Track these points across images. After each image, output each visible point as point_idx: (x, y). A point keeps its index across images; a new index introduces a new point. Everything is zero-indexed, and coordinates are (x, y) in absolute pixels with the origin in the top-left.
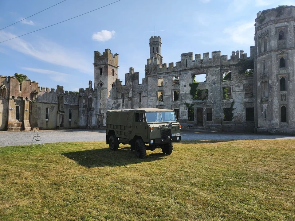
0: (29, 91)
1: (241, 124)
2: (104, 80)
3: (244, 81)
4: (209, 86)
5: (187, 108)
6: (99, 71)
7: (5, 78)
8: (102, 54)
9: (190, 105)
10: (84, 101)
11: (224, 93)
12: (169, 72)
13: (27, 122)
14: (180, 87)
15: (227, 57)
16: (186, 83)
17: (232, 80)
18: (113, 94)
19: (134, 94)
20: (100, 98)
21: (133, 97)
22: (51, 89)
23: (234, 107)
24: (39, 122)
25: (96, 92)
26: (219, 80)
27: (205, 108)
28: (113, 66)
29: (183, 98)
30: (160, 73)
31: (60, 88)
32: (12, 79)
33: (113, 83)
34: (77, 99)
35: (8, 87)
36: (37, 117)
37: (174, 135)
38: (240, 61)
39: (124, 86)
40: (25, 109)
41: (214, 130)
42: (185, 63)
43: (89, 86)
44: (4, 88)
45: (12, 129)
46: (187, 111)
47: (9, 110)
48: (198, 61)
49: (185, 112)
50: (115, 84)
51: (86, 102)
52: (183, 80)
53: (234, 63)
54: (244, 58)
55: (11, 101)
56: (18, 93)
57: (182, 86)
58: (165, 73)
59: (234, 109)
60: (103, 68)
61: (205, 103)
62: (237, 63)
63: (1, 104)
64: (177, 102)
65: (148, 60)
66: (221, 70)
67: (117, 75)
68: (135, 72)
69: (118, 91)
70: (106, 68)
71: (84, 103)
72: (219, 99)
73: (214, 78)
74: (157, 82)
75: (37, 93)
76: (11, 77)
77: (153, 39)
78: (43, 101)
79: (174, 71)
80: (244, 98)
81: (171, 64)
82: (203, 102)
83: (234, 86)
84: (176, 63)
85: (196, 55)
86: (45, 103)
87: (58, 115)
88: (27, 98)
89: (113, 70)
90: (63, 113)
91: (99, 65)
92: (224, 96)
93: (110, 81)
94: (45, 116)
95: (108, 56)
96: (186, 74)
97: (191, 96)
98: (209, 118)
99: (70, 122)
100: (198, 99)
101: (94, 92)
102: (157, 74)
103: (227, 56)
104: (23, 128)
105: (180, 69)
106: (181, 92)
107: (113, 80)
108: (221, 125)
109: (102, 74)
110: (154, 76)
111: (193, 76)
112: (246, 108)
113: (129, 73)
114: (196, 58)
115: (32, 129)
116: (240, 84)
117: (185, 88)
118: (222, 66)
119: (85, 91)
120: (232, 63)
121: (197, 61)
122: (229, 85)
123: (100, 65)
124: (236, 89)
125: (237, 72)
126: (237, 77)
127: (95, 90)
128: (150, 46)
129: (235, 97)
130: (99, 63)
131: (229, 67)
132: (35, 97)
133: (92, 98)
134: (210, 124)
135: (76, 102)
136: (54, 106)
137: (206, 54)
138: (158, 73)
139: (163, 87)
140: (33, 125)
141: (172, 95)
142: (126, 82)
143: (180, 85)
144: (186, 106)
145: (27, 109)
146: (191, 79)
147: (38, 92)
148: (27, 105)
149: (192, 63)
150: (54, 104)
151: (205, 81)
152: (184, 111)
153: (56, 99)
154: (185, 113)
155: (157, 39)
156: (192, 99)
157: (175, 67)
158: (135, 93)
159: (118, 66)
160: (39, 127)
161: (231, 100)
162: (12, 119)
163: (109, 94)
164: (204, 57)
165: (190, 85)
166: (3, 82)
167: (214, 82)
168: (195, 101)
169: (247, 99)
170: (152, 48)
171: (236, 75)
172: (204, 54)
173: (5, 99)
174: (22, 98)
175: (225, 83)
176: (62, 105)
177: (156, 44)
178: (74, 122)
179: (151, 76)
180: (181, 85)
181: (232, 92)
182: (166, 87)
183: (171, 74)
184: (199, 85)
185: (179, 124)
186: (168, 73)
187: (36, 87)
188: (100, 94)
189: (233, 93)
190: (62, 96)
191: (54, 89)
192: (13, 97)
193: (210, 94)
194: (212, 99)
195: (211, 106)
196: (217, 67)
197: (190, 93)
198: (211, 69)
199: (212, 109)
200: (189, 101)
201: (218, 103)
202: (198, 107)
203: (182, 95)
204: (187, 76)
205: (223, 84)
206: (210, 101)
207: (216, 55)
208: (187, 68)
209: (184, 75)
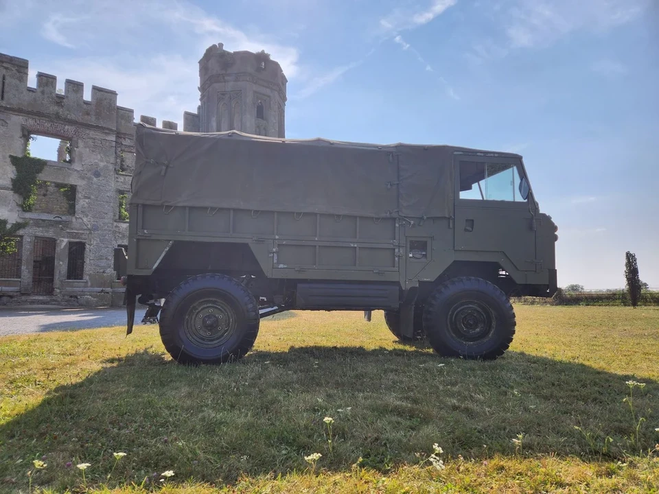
4: (82, 178)
9: (9, 226)
11: (121, 205)
15: (133, 116)
26: (111, 167)
27: (66, 240)
41: (88, 303)
48: (46, 96)
61: (66, 224)
66: (116, 142)
72: (108, 218)
73: (96, 159)
82: (60, 222)
85: (39, 75)
92: (120, 212)
97: (16, 196)
98: (75, 271)
100: (40, 211)
103: (131, 111)
108: (109, 290)
111: (26, 135)
114: (40, 83)
118: (119, 135)
121: (43, 92)
134: (76, 286)
137: (75, 86)
146: (19, 143)
149: (25, 92)
151: (67, 162)
156: (21, 206)
164: (67, 91)
165: (15, 160)
167: (96, 171)
168: (28, 215)
172: (68, 82)
175: (125, 179)
184: (46, 169)
193: (81, 203)
194: (87, 216)
195: (83, 236)
196: (107, 131)
197: (11, 187)
198: (88, 132)
199: (87, 246)
200: (7, 212)
201: (105, 230)
202: (40, 234)
204: (3, 130)
205: (118, 181)
206: (80, 220)
207: (105, 99)
208: (3, 104)
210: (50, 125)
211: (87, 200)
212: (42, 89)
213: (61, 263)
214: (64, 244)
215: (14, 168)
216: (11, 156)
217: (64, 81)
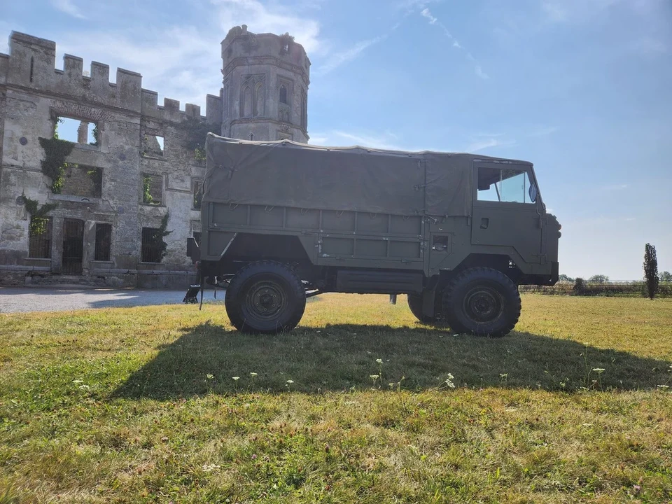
1: (181, 269)
3: (193, 169)
4: (108, 161)
5: (25, 215)
9: (39, 208)
11: (145, 189)
15: (156, 99)
16: (26, 133)
17: (166, 161)
23: (169, 228)
26: (136, 150)
27: (93, 222)
29: (13, 179)
38: (186, 119)
41: (114, 284)
42: (28, 68)
46: (25, 224)
48: (72, 78)
49: (18, 227)
52: (14, 119)
53: (173, 120)
54: (194, 115)
57: (11, 139)
59: (168, 233)
61: (94, 206)
62: (178, 121)
66: (141, 125)
72: (133, 201)
73: (122, 142)
80: (192, 209)
82: (85, 205)
83: (170, 176)
85: (66, 57)
92: (144, 195)
96: (28, 104)
97: (46, 177)
98: (103, 252)
100: (69, 193)
103: (155, 94)
106: (7, 160)
108: (135, 271)
111: (55, 118)
112: (194, 233)
114: (67, 65)
116: (183, 174)
117: (20, 147)
118: (143, 118)
120: (167, 117)
121: (70, 75)
122: (159, 172)
124: (175, 185)
125: (178, 143)
126: (177, 156)
129: (172, 204)
131: (161, 125)
137: (101, 69)
144: (23, 206)
146: (48, 124)
149: (53, 75)
152: (15, 223)
154: (18, 230)
156: (51, 188)
161: (162, 211)
164: (93, 73)
165: (43, 143)
167: (122, 154)
168: (57, 197)
169: (198, 212)
171: (176, 151)
172: (95, 64)
175: (149, 162)
180: (7, 135)
181: (166, 190)
184: (73, 151)
189: (168, 192)
193: (108, 185)
194: (113, 199)
195: (110, 219)
196: (132, 114)
197: (40, 169)
198: (113, 115)
199: (114, 228)
200: (37, 194)
201: (131, 213)
202: (69, 216)
203: (9, 170)
204: (32, 112)
205: (143, 165)
206: (107, 203)
207: (130, 82)
208: (32, 86)
209: (21, 103)
210: (77, 107)
211: (113, 183)
212: (68, 71)
213: (89, 244)
214: (92, 226)
215: (43, 150)
216: (40, 139)
217: (91, 63)
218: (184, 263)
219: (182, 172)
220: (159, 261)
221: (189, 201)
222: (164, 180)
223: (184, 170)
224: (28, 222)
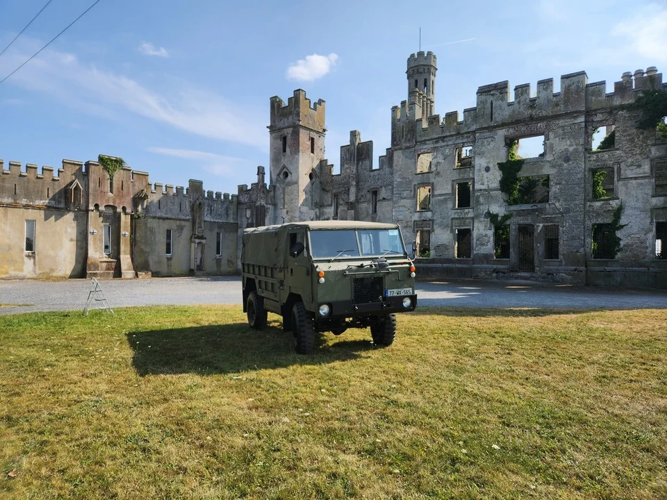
0: (128, 193)
1: (641, 265)
2: (291, 163)
3: (654, 149)
4: (554, 167)
5: (491, 227)
6: (280, 143)
7: (79, 165)
8: (285, 103)
9: (499, 219)
10: (248, 213)
11: (595, 184)
12: (446, 137)
13: (126, 259)
14: (473, 174)
15: (605, 88)
16: (489, 162)
17: (618, 149)
18: (312, 196)
19: (360, 194)
20: (284, 206)
21: (357, 201)
22: (176, 188)
23: (623, 221)
24: (152, 260)
25: (274, 193)
26: (581, 149)
27: (541, 225)
28: (312, 130)
29: (481, 200)
30: (423, 139)
31: (196, 186)
32: (93, 167)
33: (313, 170)
34: (233, 208)
35: (85, 185)
36: (148, 249)
37: (392, 293)
38: (641, 95)
39: (339, 175)
40: (123, 232)
41: (563, 281)
42: (488, 111)
43: (259, 179)
44: (77, 188)
45: (95, 275)
46: (491, 233)
47: (89, 234)
48: (521, 104)
49: (486, 236)
50: (318, 171)
51: (252, 215)
52: (482, 154)
53: (626, 102)
54: (653, 86)
55: (93, 215)
56: (106, 198)
57: (479, 170)
58: (437, 140)
59: (622, 227)
60: (289, 135)
61: (541, 211)
62: (632, 101)
63: (73, 221)
64: (466, 211)
65: (394, 109)
66: (586, 122)
67: (322, 150)
68: (362, 141)
69: (323, 189)
70: (296, 134)
71: (248, 219)
72: (579, 200)
73: (564, 145)
74: (416, 163)
75: (146, 197)
76: (91, 164)
77: (416, 60)
78: (159, 215)
79: (458, 134)
80: (653, 196)
81: (452, 116)
82: (536, 210)
83: (622, 165)
84: (465, 111)
85: (516, 89)
86: (164, 219)
87: (193, 244)
88: (124, 208)
89: (312, 140)
90: (204, 241)
91: (280, 130)
92: (594, 191)
93: (305, 165)
94: (164, 247)
95: (299, 107)
96: (490, 139)
97: (503, 194)
98: (552, 250)
99: (218, 261)
100: (522, 203)
101: (269, 191)
102: (416, 142)
103: (603, 83)
104: (118, 273)
105: (473, 128)
106: (477, 186)
107: (313, 162)
108: (583, 268)
109: (288, 150)
110: (407, 148)
111: (511, 143)
112: (658, 224)
113: (349, 144)
114: (517, 96)
115: (137, 275)
116: (640, 159)
117: (486, 174)
118: (589, 113)
119: (250, 190)
120: (617, 102)
121: (519, 102)
122: (610, 163)
123: (283, 128)
124: (630, 174)
125: (632, 126)
126: (632, 140)
127: (272, 188)
128: (408, 78)
129: (626, 194)
130: (280, 124)
131: (610, 113)
132: (142, 205)
133: (264, 206)
134: (552, 265)
135: (231, 216)
136: (184, 226)
137: (545, 84)
138: (419, 139)
139: (430, 174)
140: (140, 266)
141: (454, 194)
142: (342, 165)
143: (474, 167)
144: (489, 219)
145: (125, 232)
146: (503, 151)
147: (149, 194)
148: (126, 223)
149: (507, 108)
150: (184, 220)
151: (542, 155)
152: (484, 233)
153: (188, 209)
154: (486, 238)
155: (426, 58)
156: (507, 201)
157: (461, 123)
158: (364, 192)
159: (324, 130)
160: (154, 270)
161: (614, 203)
162: (97, 253)
163: (302, 197)
164: (539, 92)
165: (501, 166)
166: (74, 174)
167: (567, 157)
168: (512, 208)
169: (662, 199)
170: (414, 81)
171: (629, 135)
172: (540, 83)
173: (79, 210)
174: (114, 208)
175: (598, 156)
176: (200, 223)
177: (422, 70)
178: (228, 261)
179: (401, 149)
180: (476, 168)
181: (618, 181)
182: (438, 174)
183: (450, 140)
184: (524, 166)
185: (410, 264)
186: (443, 138)
187: (144, 183)
188: (282, 196)
189: (621, 183)
190: (200, 204)
191: (182, 188)
192: (97, 206)
193: (554, 189)
194: (559, 202)
195: (556, 220)
197: (499, 187)
198: (557, 122)
199: (560, 228)
200: (497, 208)
201: (577, 211)
202: (521, 222)
203: (479, 194)
204: (492, 144)
205: (590, 161)
206: (553, 206)
207: (573, 84)
208: (492, 124)
209: (485, 140)
211: (558, 186)
212: (518, 100)
213: (539, 245)
214: (540, 228)
215: (501, 172)
216: (498, 164)
218: (644, 258)
219: (638, 157)
220: (614, 258)
221: (648, 186)
222: (616, 170)
223: (640, 154)
224: (493, 230)
